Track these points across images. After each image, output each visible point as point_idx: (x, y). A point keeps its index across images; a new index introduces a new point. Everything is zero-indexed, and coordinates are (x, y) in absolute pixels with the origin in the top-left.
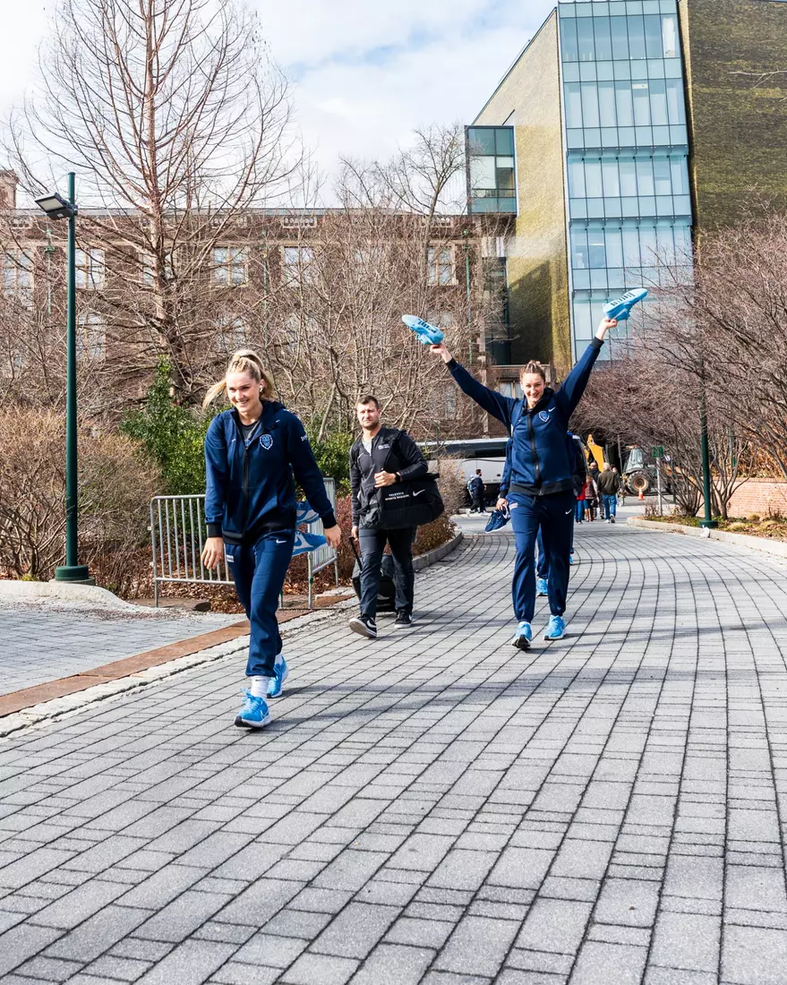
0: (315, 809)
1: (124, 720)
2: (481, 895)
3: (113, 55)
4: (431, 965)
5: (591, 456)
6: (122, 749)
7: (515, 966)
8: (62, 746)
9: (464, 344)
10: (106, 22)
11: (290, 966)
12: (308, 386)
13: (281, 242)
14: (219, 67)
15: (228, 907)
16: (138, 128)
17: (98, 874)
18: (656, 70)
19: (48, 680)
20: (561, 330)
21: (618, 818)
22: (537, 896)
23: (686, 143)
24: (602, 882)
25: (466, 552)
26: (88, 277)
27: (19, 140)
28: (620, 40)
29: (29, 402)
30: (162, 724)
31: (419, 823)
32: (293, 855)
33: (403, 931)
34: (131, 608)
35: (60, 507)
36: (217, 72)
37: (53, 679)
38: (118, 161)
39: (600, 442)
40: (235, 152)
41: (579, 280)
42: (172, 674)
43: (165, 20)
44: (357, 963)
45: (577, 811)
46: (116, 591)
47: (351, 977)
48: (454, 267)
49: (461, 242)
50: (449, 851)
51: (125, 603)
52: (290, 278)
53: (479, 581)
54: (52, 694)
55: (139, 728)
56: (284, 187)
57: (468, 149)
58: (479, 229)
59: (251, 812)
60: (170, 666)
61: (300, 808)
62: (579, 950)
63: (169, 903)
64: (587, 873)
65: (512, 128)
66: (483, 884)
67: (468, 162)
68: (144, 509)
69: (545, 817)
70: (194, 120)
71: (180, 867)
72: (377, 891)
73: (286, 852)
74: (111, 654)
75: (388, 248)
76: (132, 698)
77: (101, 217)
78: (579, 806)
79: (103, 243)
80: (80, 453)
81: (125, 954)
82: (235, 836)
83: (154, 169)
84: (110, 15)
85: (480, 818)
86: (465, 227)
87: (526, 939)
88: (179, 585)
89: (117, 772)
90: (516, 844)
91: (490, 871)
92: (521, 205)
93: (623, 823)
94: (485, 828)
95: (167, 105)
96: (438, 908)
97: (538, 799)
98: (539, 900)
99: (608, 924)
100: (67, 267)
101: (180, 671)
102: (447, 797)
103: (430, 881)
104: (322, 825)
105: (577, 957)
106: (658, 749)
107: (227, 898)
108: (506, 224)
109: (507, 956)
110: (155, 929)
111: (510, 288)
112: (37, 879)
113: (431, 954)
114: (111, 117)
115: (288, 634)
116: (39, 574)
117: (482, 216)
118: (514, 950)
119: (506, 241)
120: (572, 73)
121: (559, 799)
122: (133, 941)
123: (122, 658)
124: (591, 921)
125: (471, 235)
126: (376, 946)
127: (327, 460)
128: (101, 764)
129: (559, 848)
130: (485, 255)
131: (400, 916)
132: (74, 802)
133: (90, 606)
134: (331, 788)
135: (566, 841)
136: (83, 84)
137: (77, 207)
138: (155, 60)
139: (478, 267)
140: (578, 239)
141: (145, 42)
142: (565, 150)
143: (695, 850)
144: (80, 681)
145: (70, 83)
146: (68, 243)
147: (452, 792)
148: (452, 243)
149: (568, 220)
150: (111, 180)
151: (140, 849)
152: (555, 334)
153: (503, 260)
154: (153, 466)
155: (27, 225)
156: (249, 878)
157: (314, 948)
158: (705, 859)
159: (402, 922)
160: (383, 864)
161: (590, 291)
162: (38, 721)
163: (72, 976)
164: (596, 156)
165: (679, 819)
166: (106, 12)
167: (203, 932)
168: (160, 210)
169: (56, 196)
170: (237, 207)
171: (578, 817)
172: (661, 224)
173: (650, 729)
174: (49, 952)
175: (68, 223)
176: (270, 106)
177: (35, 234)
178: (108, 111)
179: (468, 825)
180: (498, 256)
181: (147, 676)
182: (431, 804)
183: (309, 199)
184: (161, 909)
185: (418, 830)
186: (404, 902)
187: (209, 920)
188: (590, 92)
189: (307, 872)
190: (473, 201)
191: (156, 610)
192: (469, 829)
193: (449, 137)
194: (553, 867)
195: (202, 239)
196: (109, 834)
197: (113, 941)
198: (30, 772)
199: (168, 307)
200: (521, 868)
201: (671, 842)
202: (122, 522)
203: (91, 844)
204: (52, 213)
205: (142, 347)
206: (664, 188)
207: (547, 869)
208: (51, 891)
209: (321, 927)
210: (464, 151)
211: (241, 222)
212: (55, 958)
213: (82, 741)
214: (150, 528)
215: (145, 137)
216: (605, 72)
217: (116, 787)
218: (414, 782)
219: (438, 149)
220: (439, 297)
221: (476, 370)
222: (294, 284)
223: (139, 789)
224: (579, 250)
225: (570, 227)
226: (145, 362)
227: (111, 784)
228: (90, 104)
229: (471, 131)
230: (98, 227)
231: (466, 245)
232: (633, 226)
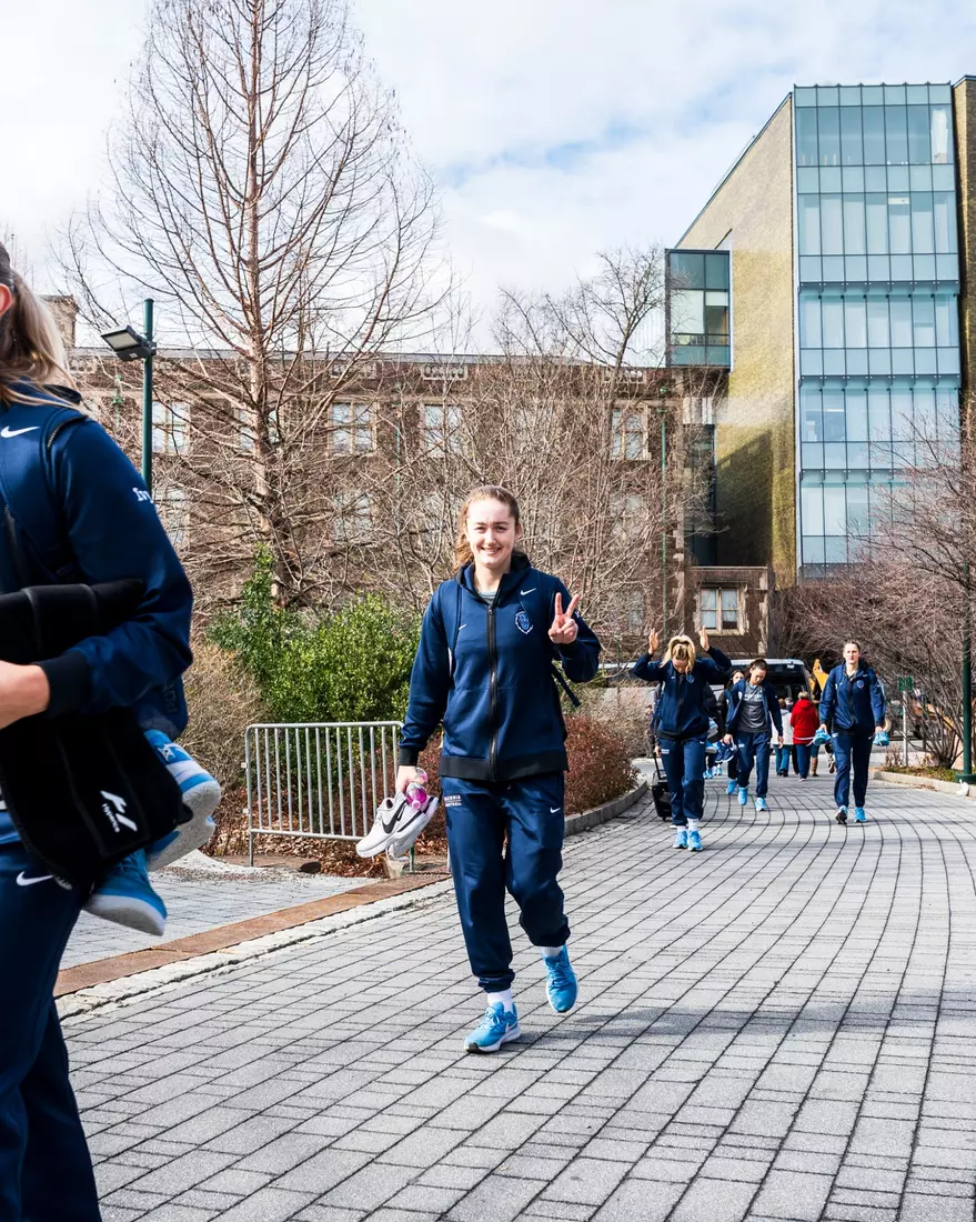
0: (451, 1124)
1: (209, 1007)
3: (204, 145)
5: (817, 687)
6: (207, 1043)
8: (131, 1037)
9: (655, 537)
10: (196, 101)
13: (420, 398)
14: (343, 164)
16: (236, 244)
17: (175, 1197)
18: (921, 178)
19: (112, 954)
20: (783, 521)
21: (840, 1145)
23: (956, 277)
26: (167, 438)
27: (81, 255)
28: (874, 137)
30: (256, 1013)
31: (585, 1146)
32: (423, 1180)
34: (219, 866)
36: (340, 170)
37: (118, 953)
38: (209, 287)
39: (829, 669)
40: (363, 277)
41: (809, 457)
42: (270, 951)
43: (274, 99)
45: (787, 1136)
48: (646, 436)
49: (656, 403)
50: (623, 1181)
51: (212, 861)
52: (432, 448)
54: (117, 971)
55: (228, 1017)
56: (427, 325)
57: (668, 281)
58: (680, 387)
59: (369, 1126)
60: (268, 941)
61: (432, 1123)
64: (798, 1213)
65: (727, 253)
67: (668, 297)
68: (237, 740)
69: (747, 1141)
70: (310, 234)
71: (278, 1192)
73: (414, 1176)
74: (192, 923)
75: (561, 409)
76: (220, 980)
77: (188, 360)
78: (790, 1129)
79: (187, 394)
82: (349, 1154)
83: (257, 297)
84: (201, 92)
85: (663, 1140)
86: (661, 383)
88: (281, 839)
89: (199, 1071)
90: (708, 1174)
91: (674, 1207)
92: (736, 356)
93: (846, 1152)
94: (669, 1153)
95: (275, 212)
97: (738, 1120)
100: (141, 425)
101: (281, 947)
102: (620, 1114)
103: (597, 1216)
104: (460, 1144)
106: (893, 1060)
108: (716, 381)
111: (719, 465)
114: (202, 227)
115: (420, 904)
117: (685, 370)
119: (715, 403)
120: (809, 181)
121: (765, 1120)
123: (207, 929)
125: (670, 395)
128: (179, 1061)
129: (763, 1181)
130: (686, 421)
132: (144, 1108)
134: (473, 1098)
135: (773, 1172)
136: (164, 182)
137: (155, 344)
138: (260, 152)
139: (677, 437)
140: (810, 403)
141: (247, 129)
142: (797, 284)
143: (938, 1188)
144: (153, 956)
145: (147, 180)
146: (143, 394)
147: (627, 1107)
148: (645, 405)
149: (798, 377)
150: (199, 311)
151: (228, 1167)
152: (775, 527)
153: (710, 429)
154: (250, 685)
155: (90, 369)
156: (366, 1207)
158: (951, 1201)
160: (538, 1195)
161: (823, 472)
162: (99, 1005)
164: (837, 293)
165: (918, 1149)
166: (195, 87)
168: (263, 351)
169: (128, 330)
170: (364, 350)
171: (789, 1143)
172: (919, 385)
173: (884, 1036)
175: (143, 367)
176: (410, 217)
177: (100, 381)
178: (196, 219)
179: (647, 1150)
180: (704, 422)
181: (237, 953)
182: (601, 1122)
183: (459, 341)
185: (582, 1154)
188: (831, 207)
189: (441, 1202)
190: (673, 349)
191: (250, 870)
192: (649, 1154)
193: (643, 263)
194: (756, 1204)
195: (318, 391)
196: (189, 1148)
198: (89, 1068)
199: (272, 479)
200: (714, 1205)
201: (907, 1178)
202: (207, 756)
203: (166, 1159)
204: (123, 353)
205: (237, 531)
206: (925, 337)
207: (747, 1206)
210: (663, 281)
211: (369, 370)
213: (156, 1031)
214: (244, 765)
215: (246, 257)
216: (854, 181)
217: (198, 1090)
218: (579, 1094)
219: (629, 279)
220: (625, 475)
221: (670, 572)
222: (437, 454)
223: (228, 1094)
224: (810, 417)
225: (800, 386)
226: (240, 551)
227: (191, 1085)
228: (173, 209)
229: (674, 257)
230: (182, 374)
231: (663, 408)
232: (884, 386)
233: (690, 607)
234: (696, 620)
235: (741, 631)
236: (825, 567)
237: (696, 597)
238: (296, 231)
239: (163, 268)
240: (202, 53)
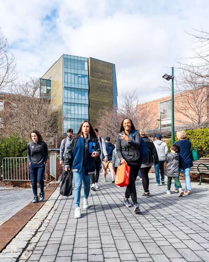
23: (88, 89)
28: (76, 65)
41: (65, 116)
57: (40, 84)
65: (51, 80)
67: (40, 87)
92: (52, 98)
120: (66, 70)
140: (65, 107)
142: (63, 87)
149: (63, 102)
152: (59, 127)
161: (67, 118)
164: (70, 89)
172: (83, 105)
188: (69, 75)
193: (38, 80)
206: (83, 98)
216: (73, 71)
224: (65, 109)
225: (64, 104)
232: (77, 105)
235: (53, 144)
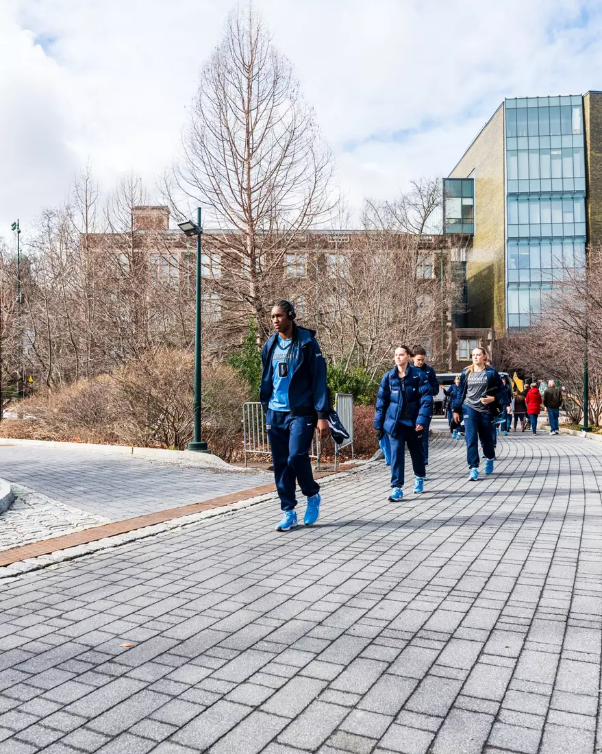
0: (327, 583)
1: (222, 530)
2: (419, 635)
3: (226, 135)
4: (385, 671)
5: (515, 385)
6: (220, 545)
7: (435, 674)
8: (187, 542)
9: (437, 315)
10: (222, 115)
11: (305, 667)
12: (340, 338)
13: (326, 251)
14: (290, 142)
15: (273, 634)
16: (240, 181)
17: (201, 612)
18: (567, 141)
19: (180, 506)
20: (499, 307)
21: (505, 597)
22: (451, 637)
23: (584, 189)
24: (491, 632)
25: (433, 442)
26: (209, 271)
27: (170, 187)
28: (544, 122)
29: (174, 346)
30: (244, 533)
31: (387, 594)
32: (312, 608)
33: (372, 652)
34: (231, 467)
35: (191, 408)
36: (288, 145)
37: (183, 505)
38: (228, 201)
39: (521, 377)
40: (299, 194)
41: (512, 276)
42: (251, 505)
43: (258, 113)
44: (344, 667)
45: (481, 592)
46: (223, 457)
47: (339, 675)
48: (433, 267)
49: (439, 251)
50: (403, 610)
51: (228, 465)
52: (332, 274)
53: (439, 458)
54: (182, 513)
55: (230, 534)
56: (328, 216)
57: (444, 193)
58: (450, 244)
59: (291, 583)
60: (251, 501)
61: (318, 583)
62: (472, 668)
63: (240, 630)
64: (483, 626)
65: (473, 179)
66: (420, 629)
67: (444, 201)
68: (240, 410)
69: (462, 594)
70: (274, 175)
71: (247, 611)
72: (359, 629)
73: (308, 606)
74: (217, 492)
75: (391, 255)
76: (228, 518)
77: (218, 235)
78: (483, 589)
79: (218, 250)
80: (203, 376)
81: (213, 655)
82: (280, 596)
83: (250, 206)
84: (224, 110)
85: (423, 593)
86: (441, 242)
87: (441, 660)
88: (261, 455)
89: (216, 558)
90: (442, 608)
91: (425, 622)
92: (477, 229)
93: (508, 600)
94: (426, 598)
95: (258, 166)
96: (393, 640)
97: (459, 584)
98: (452, 639)
99: (491, 655)
100: (196, 265)
101: (256, 503)
102: (404, 581)
103: (390, 625)
104: (330, 592)
105: (471, 671)
106: (535, 559)
107: (272, 629)
108: (467, 241)
109: (430, 668)
110: (230, 643)
111: (468, 280)
112: (167, 613)
113: (386, 665)
114: (225, 173)
116: (179, 446)
117: (452, 236)
118: (434, 665)
119: (467, 251)
120: (512, 144)
121: (471, 585)
122: (218, 648)
123: (223, 495)
124: (481, 653)
125: (445, 247)
126: (355, 659)
127: (349, 383)
128: (207, 553)
129: (468, 612)
130: (453, 260)
131: (370, 644)
132: (191, 573)
133: (207, 466)
134: (337, 572)
135: (473, 608)
136: (207, 152)
137: (202, 228)
138: (251, 138)
139: (448, 267)
140: (512, 250)
141: (245, 127)
142: (506, 194)
143: (550, 617)
144: (199, 507)
145: (200, 152)
146: (197, 251)
147: (408, 577)
148: (433, 253)
149: (506, 238)
150: (224, 212)
151: (225, 600)
152: (495, 309)
153: (464, 263)
154: (246, 385)
155: (175, 239)
156: (285, 619)
157: (319, 658)
158: (555, 623)
159: (371, 646)
160: (363, 616)
161: (518, 283)
162: (173, 528)
163: (183, 664)
164: (526, 198)
165: (542, 599)
166: (222, 109)
167: (257, 646)
168: (253, 231)
170: (299, 229)
171: (482, 595)
172: (566, 241)
173: (532, 548)
174: (171, 651)
175: (197, 238)
176: (321, 166)
177: (180, 245)
178: (222, 170)
179: (416, 597)
180: (461, 260)
181: (236, 506)
182: (395, 584)
183: (343, 224)
184: (235, 632)
185: (386, 598)
186: (374, 636)
187: (261, 640)
188: (523, 156)
189: (320, 617)
190: (446, 226)
191: (245, 469)
193: (432, 185)
194: (463, 622)
195: (279, 248)
196: (209, 591)
197: (207, 648)
198: (167, 555)
199: (257, 289)
200: (444, 621)
201: (535, 612)
202: (227, 417)
203: (198, 596)
204: (188, 232)
205: (242, 313)
206: (569, 218)
207: (459, 623)
208: (174, 620)
209: (324, 647)
210: (442, 194)
211: (302, 238)
212: (174, 655)
213: (198, 540)
214: (242, 421)
215: (245, 185)
216: (534, 144)
217: (215, 566)
218: (387, 571)
219: (425, 193)
220: (423, 286)
221: (444, 331)
222: (333, 277)
223: (228, 568)
224: (513, 257)
225: (508, 242)
226: (243, 323)
227: (212, 564)
228: (212, 165)
229: (447, 182)
230: (216, 241)
231: (442, 253)
232: (548, 242)
233: (454, 348)
234: (457, 354)
236: (519, 328)
237: (457, 343)
238: (268, 174)
239: (207, 192)
240: (224, 92)
